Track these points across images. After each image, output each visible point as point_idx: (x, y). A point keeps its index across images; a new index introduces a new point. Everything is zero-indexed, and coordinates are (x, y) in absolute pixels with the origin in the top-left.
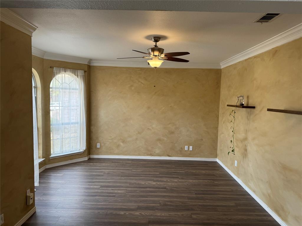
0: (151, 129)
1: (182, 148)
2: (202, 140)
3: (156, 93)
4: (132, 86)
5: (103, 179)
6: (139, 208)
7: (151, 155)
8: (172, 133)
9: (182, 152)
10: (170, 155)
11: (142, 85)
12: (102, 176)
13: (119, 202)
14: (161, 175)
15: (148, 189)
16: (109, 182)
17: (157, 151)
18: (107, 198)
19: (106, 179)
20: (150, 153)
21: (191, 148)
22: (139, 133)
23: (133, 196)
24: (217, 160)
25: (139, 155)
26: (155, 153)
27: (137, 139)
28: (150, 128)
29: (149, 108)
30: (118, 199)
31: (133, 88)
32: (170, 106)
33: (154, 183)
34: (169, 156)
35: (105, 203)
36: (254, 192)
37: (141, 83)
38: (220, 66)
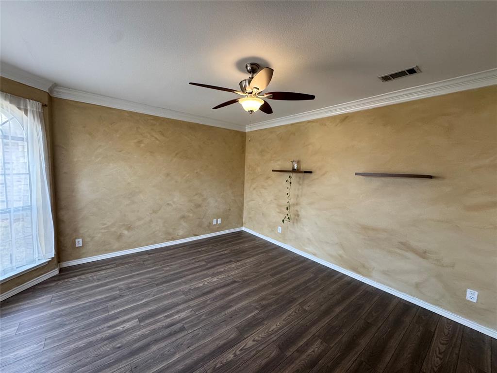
0: (172, 204)
1: (210, 223)
2: (230, 210)
3: (177, 154)
4: (140, 142)
5: (128, 303)
6: (243, 331)
7: (173, 239)
8: (199, 206)
9: (210, 228)
10: (197, 233)
11: (157, 142)
12: (121, 296)
13: (204, 337)
14: (209, 265)
15: (218, 292)
16: (146, 304)
17: (181, 233)
18: (174, 339)
19: (134, 301)
20: (170, 237)
21: (219, 222)
22: (155, 212)
23: (211, 314)
24: (244, 229)
25: (155, 243)
26: (178, 235)
27: (151, 221)
28: (171, 202)
29: (168, 175)
30: (196, 332)
31: (142, 145)
32: (196, 171)
33: (215, 279)
34: (196, 235)
35: (182, 353)
36: (315, 255)
37: (156, 138)
38: (245, 129)
